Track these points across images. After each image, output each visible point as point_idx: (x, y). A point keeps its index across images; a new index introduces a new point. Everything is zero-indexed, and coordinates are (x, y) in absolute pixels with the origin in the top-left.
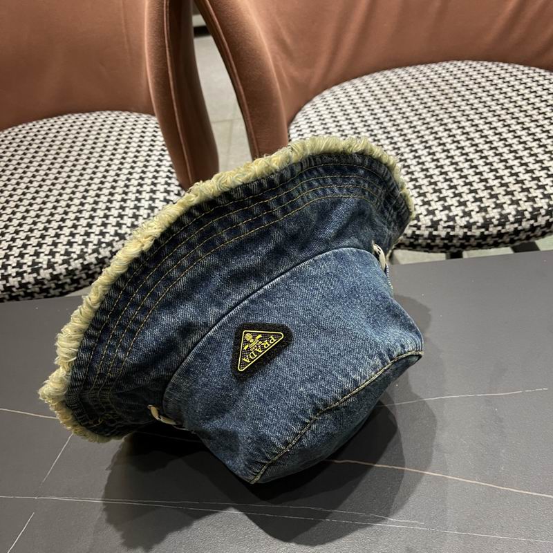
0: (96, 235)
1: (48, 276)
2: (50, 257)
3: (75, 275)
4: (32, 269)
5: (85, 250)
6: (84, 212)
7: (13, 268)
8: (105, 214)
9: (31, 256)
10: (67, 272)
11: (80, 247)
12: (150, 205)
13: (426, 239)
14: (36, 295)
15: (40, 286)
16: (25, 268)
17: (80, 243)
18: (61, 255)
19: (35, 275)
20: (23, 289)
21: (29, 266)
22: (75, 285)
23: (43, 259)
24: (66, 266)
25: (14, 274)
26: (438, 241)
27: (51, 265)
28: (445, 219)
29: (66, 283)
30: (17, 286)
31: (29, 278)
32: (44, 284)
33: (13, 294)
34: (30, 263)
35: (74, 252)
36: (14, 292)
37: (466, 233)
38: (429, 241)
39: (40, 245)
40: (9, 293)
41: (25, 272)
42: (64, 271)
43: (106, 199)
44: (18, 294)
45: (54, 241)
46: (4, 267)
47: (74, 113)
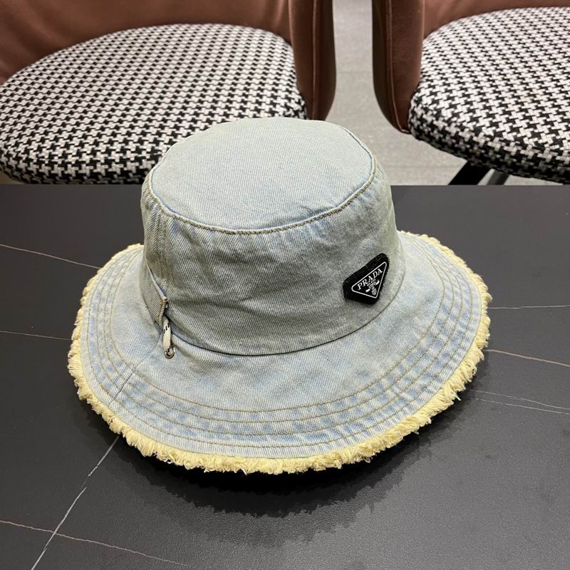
2: (169, 146)
4: (151, 156)
6: (203, 109)
7: (132, 152)
8: (225, 113)
9: (150, 143)
12: (271, 109)
13: (566, 166)
16: (144, 154)
19: (153, 162)
21: (148, 153)
23: (163, 148)
25: (133, 159)
30: (134, 171)
31: (147, 165)
33: (129, 180)
34: (149, 150)
36: (129, 177)
39: (159, 134)
40: (125, 178)
41: (144, 158)
43: (225, 99)
44: (133, 180)
45: (173, 132)
46: (123, 151)
47: (184, 22)
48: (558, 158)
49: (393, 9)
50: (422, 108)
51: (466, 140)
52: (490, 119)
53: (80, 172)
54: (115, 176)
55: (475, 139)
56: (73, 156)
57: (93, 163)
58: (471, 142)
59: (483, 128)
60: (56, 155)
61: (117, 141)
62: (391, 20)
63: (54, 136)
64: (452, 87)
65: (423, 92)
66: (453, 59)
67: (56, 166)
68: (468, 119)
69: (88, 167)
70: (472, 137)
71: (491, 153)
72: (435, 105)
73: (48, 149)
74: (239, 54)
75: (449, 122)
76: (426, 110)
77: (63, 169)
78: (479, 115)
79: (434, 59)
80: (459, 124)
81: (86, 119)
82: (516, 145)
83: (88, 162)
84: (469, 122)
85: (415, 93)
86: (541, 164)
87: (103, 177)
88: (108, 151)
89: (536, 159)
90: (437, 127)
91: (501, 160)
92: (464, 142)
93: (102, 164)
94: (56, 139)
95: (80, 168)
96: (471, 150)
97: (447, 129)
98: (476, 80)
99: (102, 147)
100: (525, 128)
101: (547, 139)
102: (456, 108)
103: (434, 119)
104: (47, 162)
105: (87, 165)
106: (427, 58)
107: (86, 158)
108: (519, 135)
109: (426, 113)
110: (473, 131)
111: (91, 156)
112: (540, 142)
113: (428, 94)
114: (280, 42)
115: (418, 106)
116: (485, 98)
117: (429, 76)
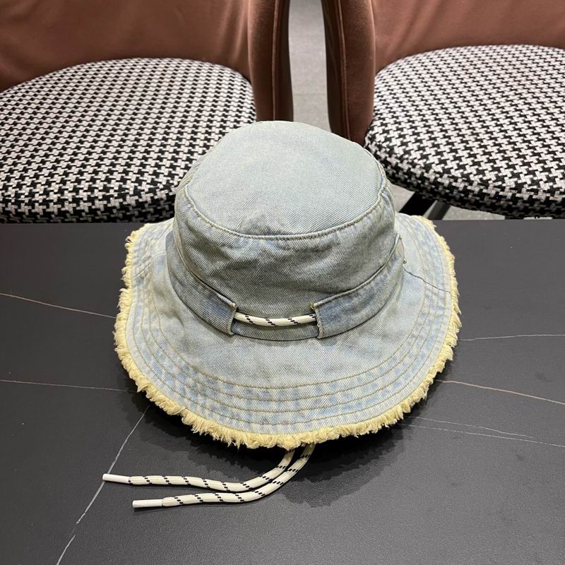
0: (182, 169)
1: (133, 203)
2: (137, 184)
3: (159, 205)
4: (118, 194)
5: (171, 182)
6: (168, 147)
7: (100, 191)
8: (189, 150)
9: (117, 181)
10: (152, 201)
11: (165, 178)
13: (508, 200)
14: (118, 221)
15: (124, 212)
16: (112, 192)
17: (166, 174)
18: (148, 184)
19: (121, 200)
20: (107, 214)
21: (115, 191)
22: (157, 216)
23: (130, 186)
24: (151, 195)
25: (101, 197)
26: (519, 204)
27: (137, 192)
28: (529, 182)
29: (149, 212)
30: (102, 209)
31: (115, 203)
32: (129, 211)
33: (97, 218)
34: (117, 188)
35: (161, 183)
36: (97, 215)
37: (549, 197)
38: (511, 203)
39: (126, 172)
40: (93, 215)
41: (112, 196)
42: (149, 199)
43: (189, 137)
44: (101, 217)
45: (139, 170)
46: (91, 189)
47: (143, 57)
48: (501, 193)
49: (347, 55)
50: (376, 145)
51: (418, 176)
52: (439, 157)
53: (48, 210)
54: (84, 214)
55: (426, 175)
56: (40, 195)
57: (61, 202)
58: (422, 178)
59: (433, 165)
60: (23, 194)
61: (84, 180)
62: (345, 65)
63: (19, 174)
64: (403, 125)
65: (376, 129)
66: (402, 97)
67: (23, 205)
68: (419, 157)
69: (56, 206)
70: (423, 173)
71: (440, 189)
72: (388, 143)
73: (13, 188)
74: (199, 90)
75: (401, 159)
76: (380, 147)
77: (30, 208)
78: (429, 153)
79: (385, 98)
80: (410, 161)
81: (51, 156)
82: (463, 181)
83: (55, 200)
84: (419, 160)
85: (369, 130)
86: (486, 199)
87: (71, 215)
88: (76, 190)
89: (481, 194)
90: (390, 163)
91: (450, 195)
92: (416, 178)
93: (70, 203)
94: (22, 178)
95: (48, 207)
96: (422, 185)
97: (400, 165)
98: (424, 118)
99: (70, 186)
100: (471, 166)
101: (490, 176)
102: (407, 146)
103: (387, 155)
104: (13, 201)
105: (55, 204)
106: (378, 96)
107: (53, 197)
108: (465, 172)
109: (380, 150)
110: (424, 168)
111: (59, 195)
112: (485, 178)
113: (381, 132)
114: (238, 78)
115: (372, 143)
116: (433, 136)
117: (381, 114)
